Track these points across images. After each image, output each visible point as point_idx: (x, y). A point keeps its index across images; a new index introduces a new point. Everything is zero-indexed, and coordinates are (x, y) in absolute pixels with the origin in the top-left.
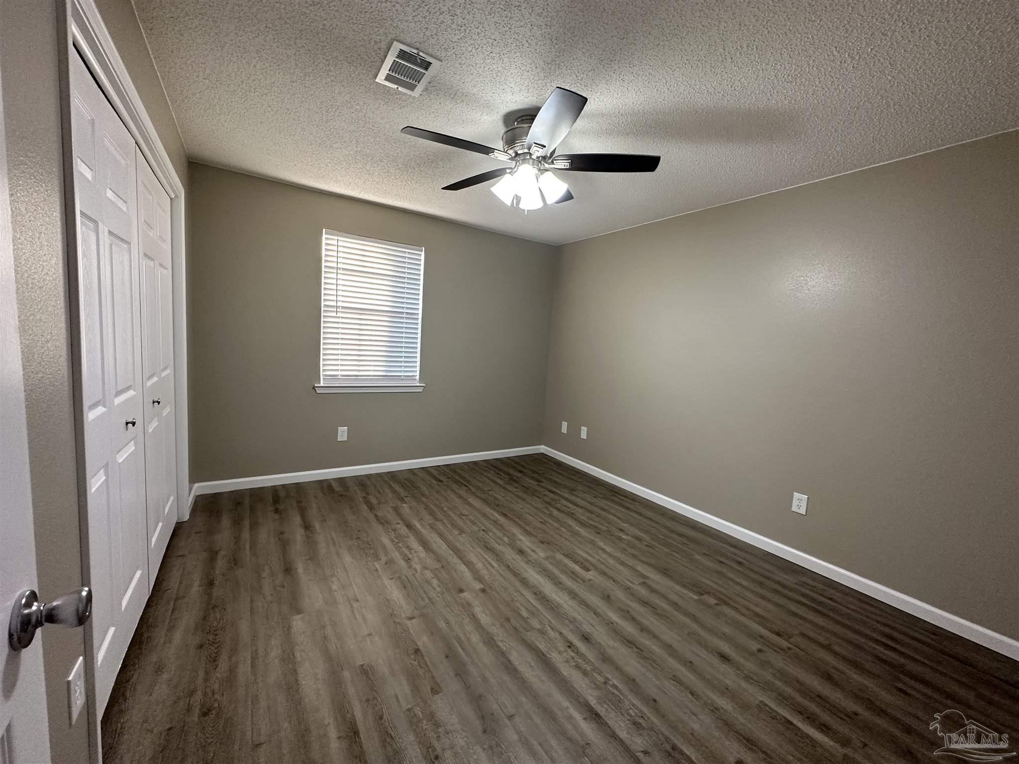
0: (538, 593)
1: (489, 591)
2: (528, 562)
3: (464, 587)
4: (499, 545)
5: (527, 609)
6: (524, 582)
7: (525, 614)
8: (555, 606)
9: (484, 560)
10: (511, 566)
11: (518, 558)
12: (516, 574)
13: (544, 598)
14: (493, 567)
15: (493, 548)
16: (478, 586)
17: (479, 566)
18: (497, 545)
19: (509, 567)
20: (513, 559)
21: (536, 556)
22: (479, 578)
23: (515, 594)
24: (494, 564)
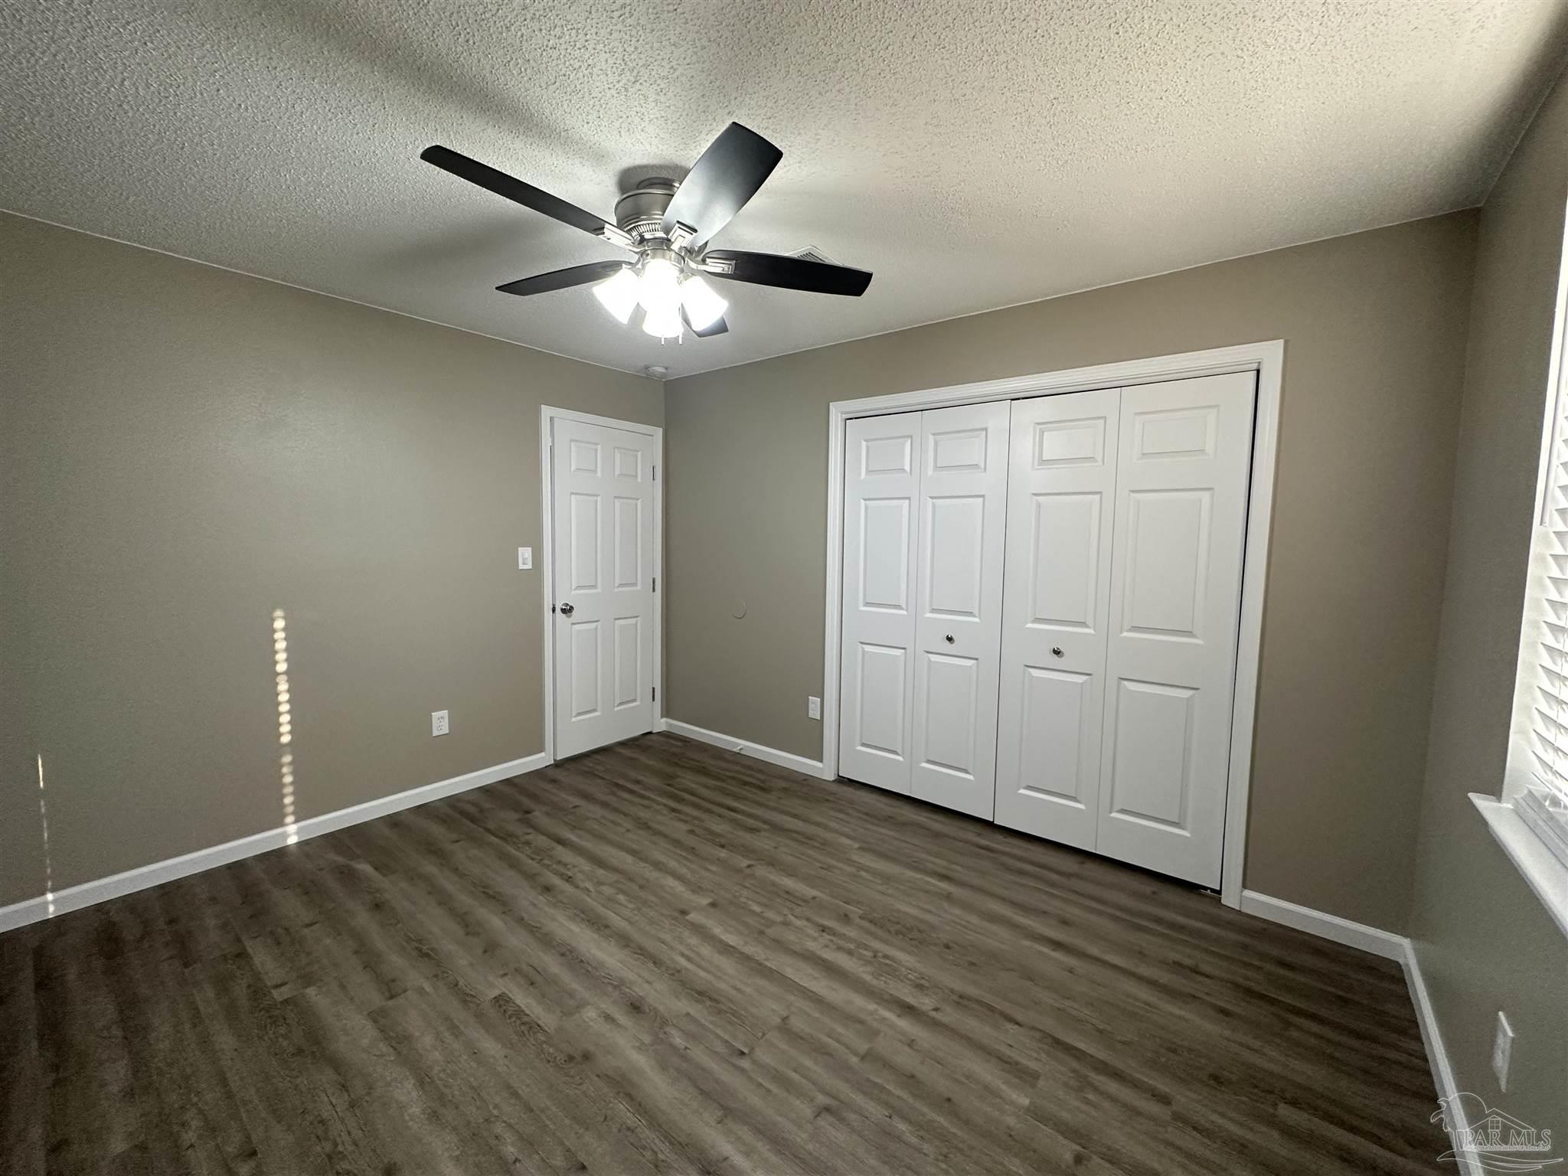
0: (602, 928)
1: (677, 914)
2: (620, 984)
3: (712, 910)
4: (688, 1014)
5: (620, 904)
6: (624, 941)
7: (621, 897)
8: (578, 916)
9: (703, 963)
10: (651, 965)
11: (641, 990)
12: (642, 952)
13: (593, 924)
14: (683, 955)
15: (697, 1001)
16: (693, 916)
17: (706, 951)
18: (692, 1012)
19: (655, 963)
20: (649, 983)
21: (603, 1006)
22: (698, 930)
23: (637, 918)
24: (683, 962)
